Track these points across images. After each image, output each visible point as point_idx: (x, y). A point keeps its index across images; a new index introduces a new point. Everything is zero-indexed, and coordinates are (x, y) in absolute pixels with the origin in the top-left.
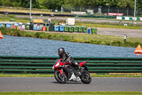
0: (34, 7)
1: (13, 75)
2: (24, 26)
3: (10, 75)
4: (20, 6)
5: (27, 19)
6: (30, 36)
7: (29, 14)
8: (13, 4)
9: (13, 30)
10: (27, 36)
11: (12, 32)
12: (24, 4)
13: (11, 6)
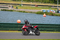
0: (59, 3)
1: (50, 32)
2: (55, 12)
3: (49, 32)
4: (53, 3)
5: (56, 8)
6: (58, 16)
7: (57, 6)
8: (50, 2)
9: (50, 13)
10: (56, 16)
11: (50, 14)
12: (55, 2)
13: (49, 3)
